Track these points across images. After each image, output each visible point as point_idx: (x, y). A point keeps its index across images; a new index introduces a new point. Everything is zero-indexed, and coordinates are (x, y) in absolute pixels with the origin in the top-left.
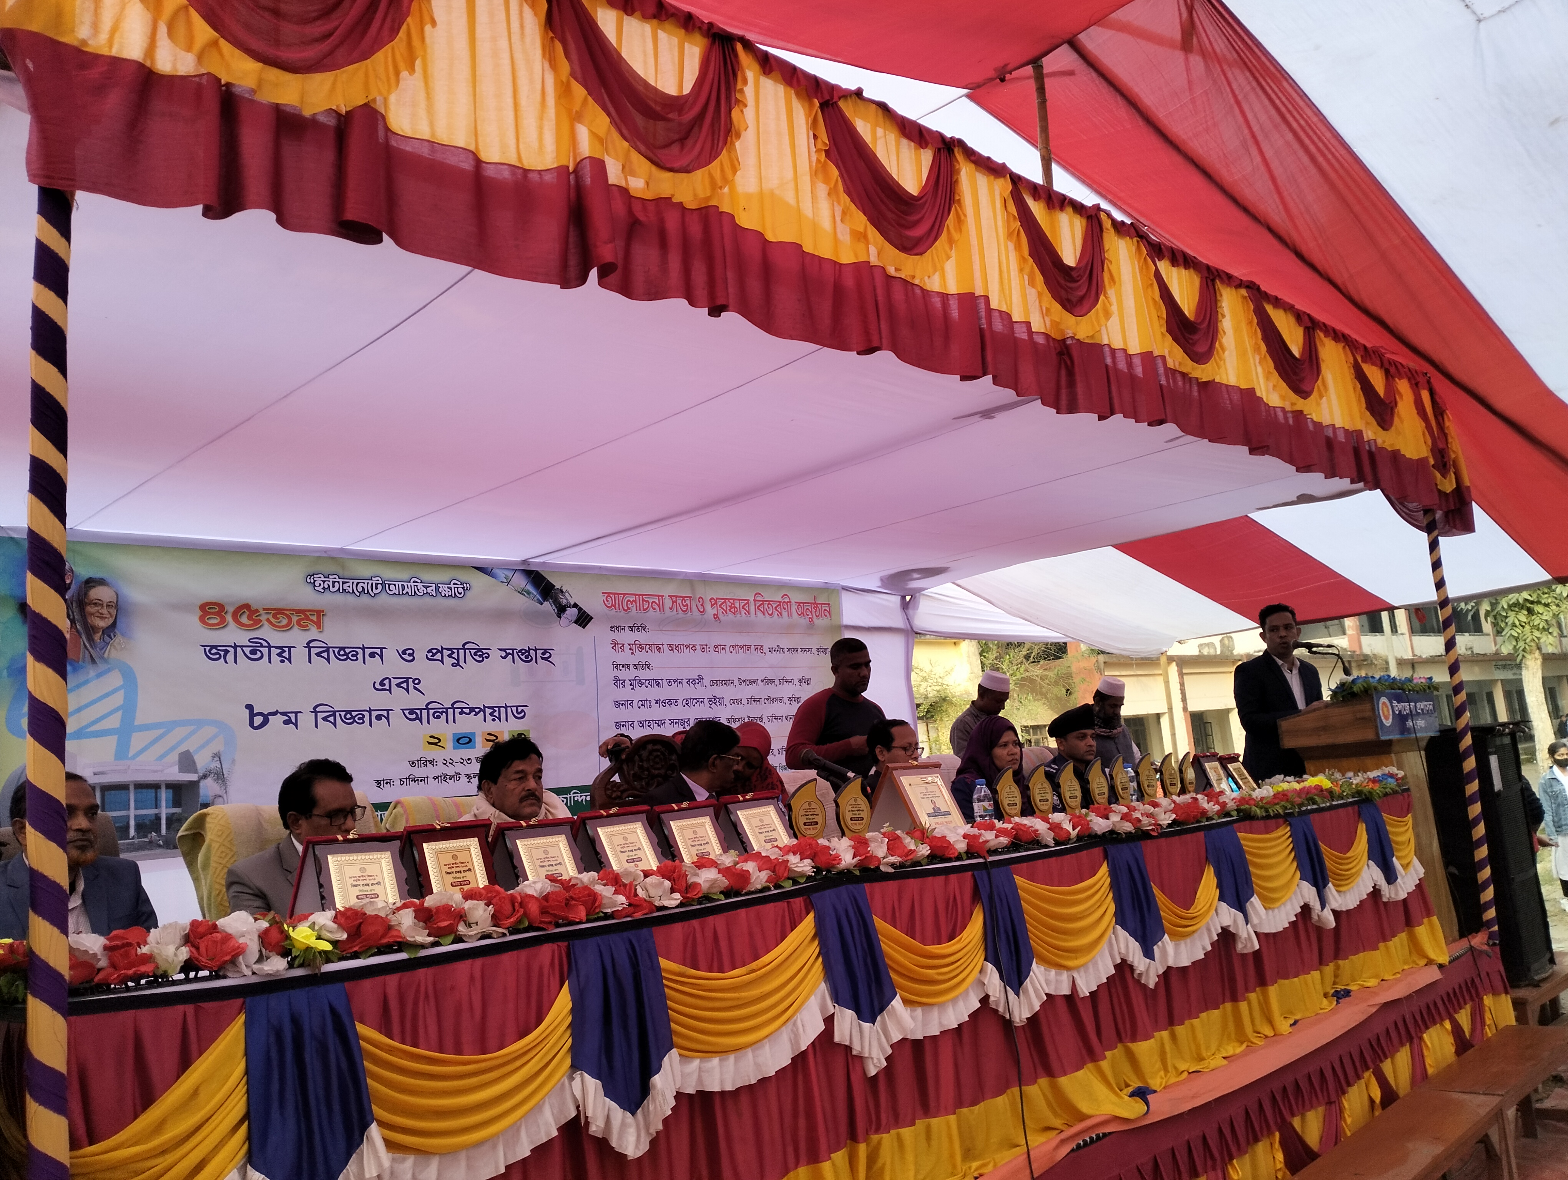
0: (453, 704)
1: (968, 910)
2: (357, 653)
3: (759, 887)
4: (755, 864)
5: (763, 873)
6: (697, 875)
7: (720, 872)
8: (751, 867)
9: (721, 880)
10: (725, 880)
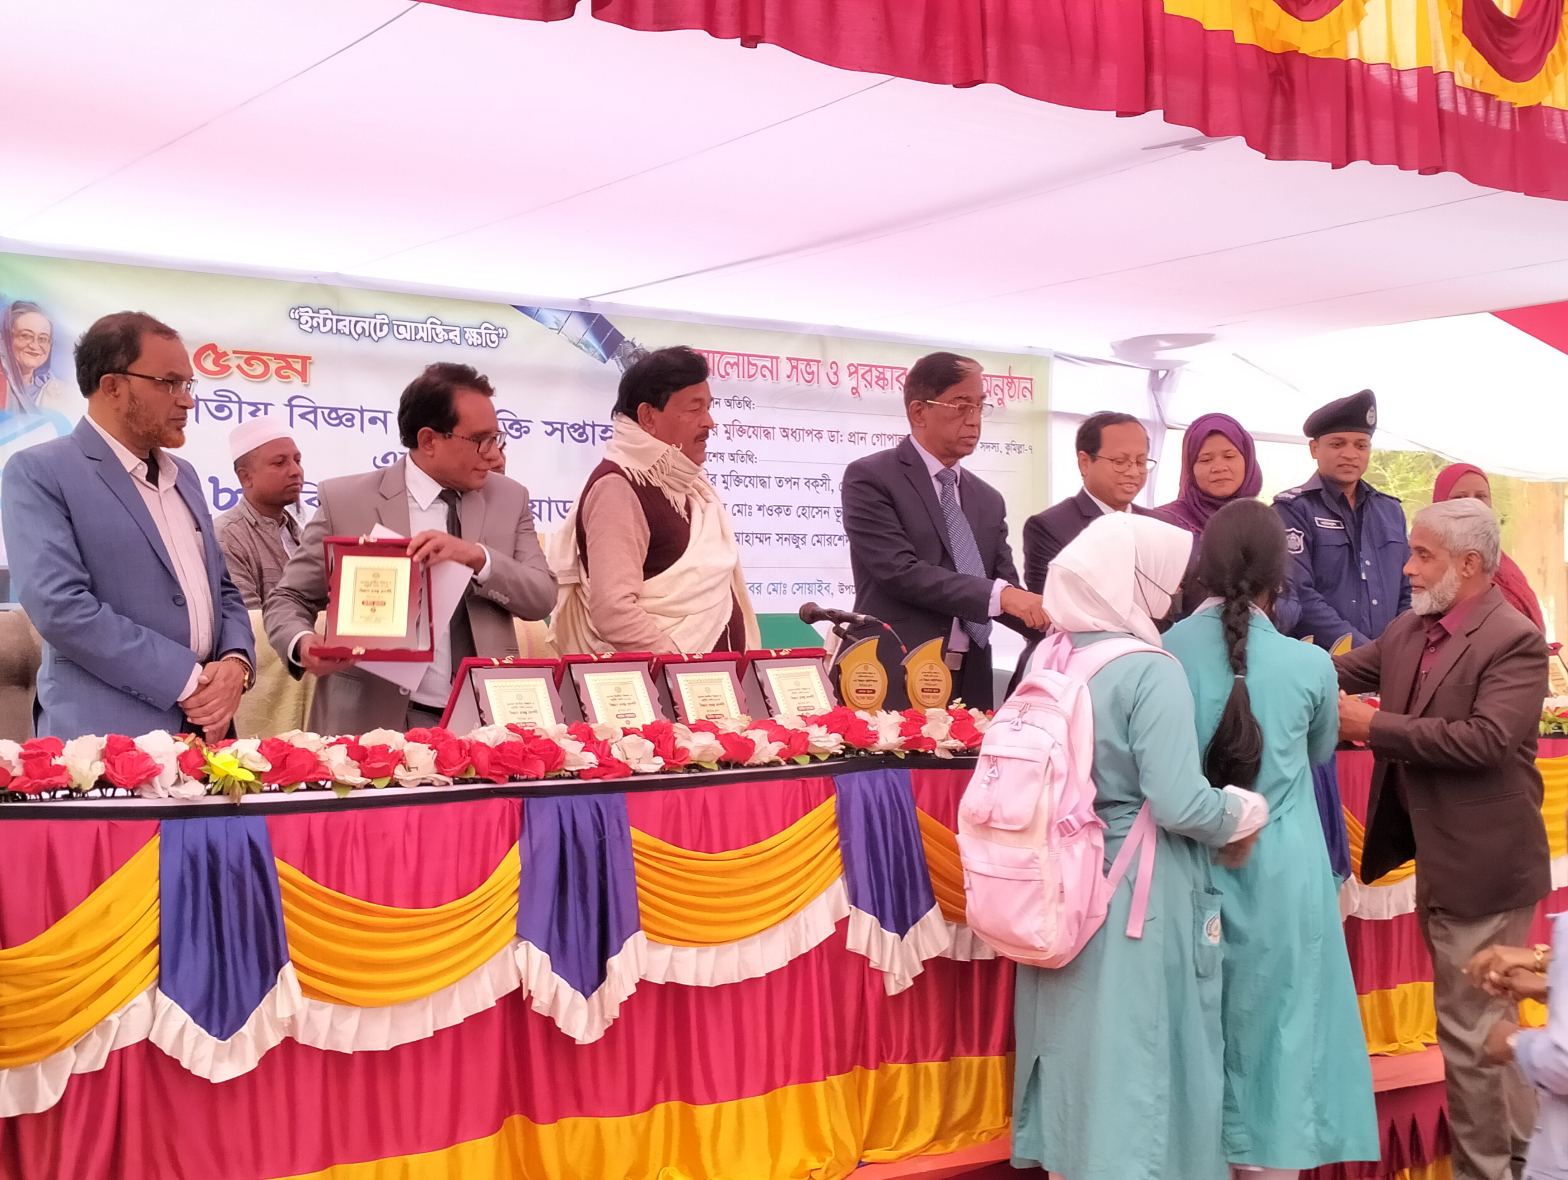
2: (353, 417)
3: (766, 760)
4: (765, 732)
5: (774, 744)
6: (689, 739)
7: (717, 738)
8: (758, 736)
9: (715, 748)
10: (720, 747)
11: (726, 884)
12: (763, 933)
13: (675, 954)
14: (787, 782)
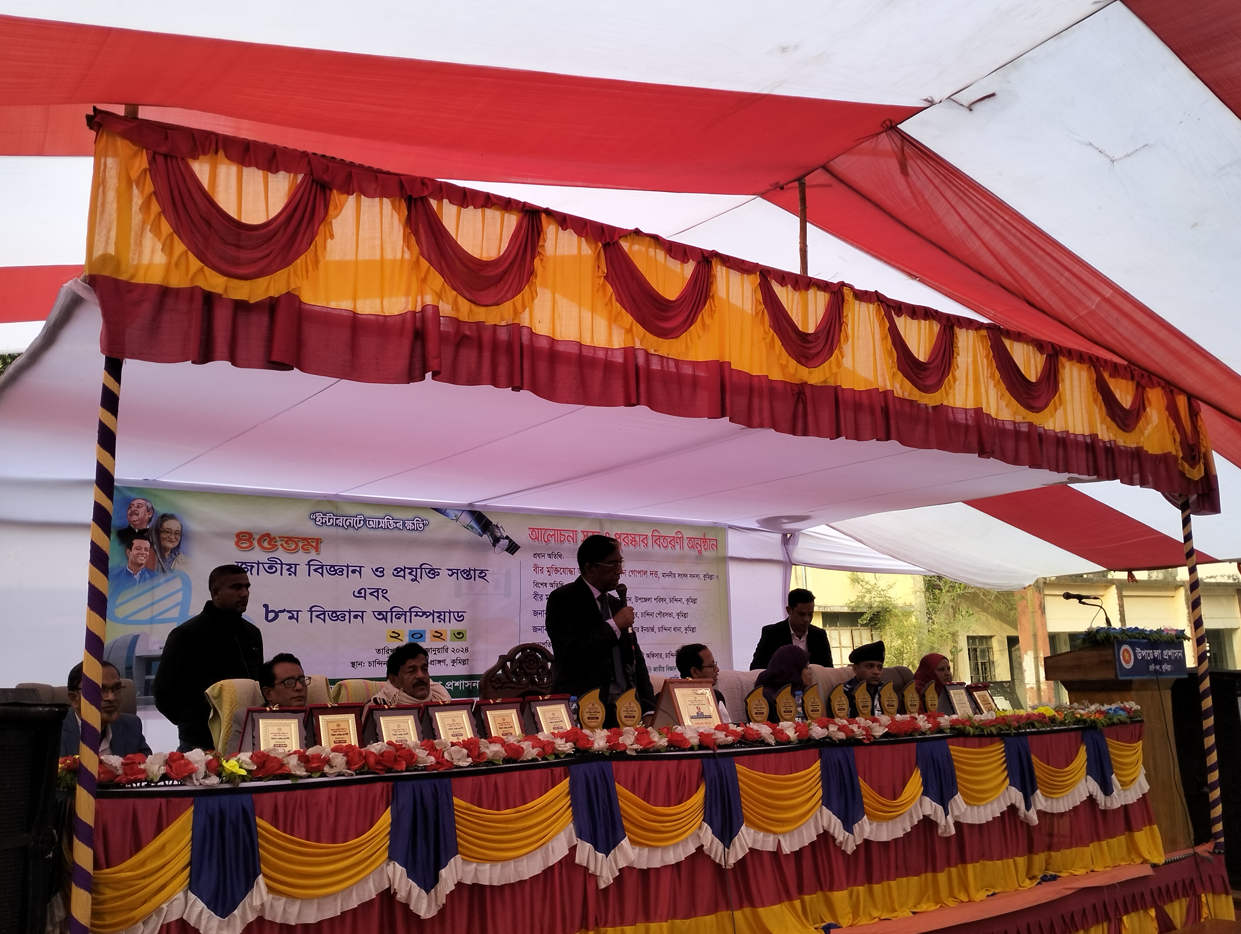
0: (410, 609)
1: (694, 785)
2: (343, 570)
3: (530, 758)
4: (531, 743)
5: (535, 749)
6: (488, 748)
7: (503, 747)
8: (526, 745)
9: (501, 752)
10: (504, 752)
11: (506, 828)
12: (528, 855)
13: (478, 868)
14: (542, 770)
